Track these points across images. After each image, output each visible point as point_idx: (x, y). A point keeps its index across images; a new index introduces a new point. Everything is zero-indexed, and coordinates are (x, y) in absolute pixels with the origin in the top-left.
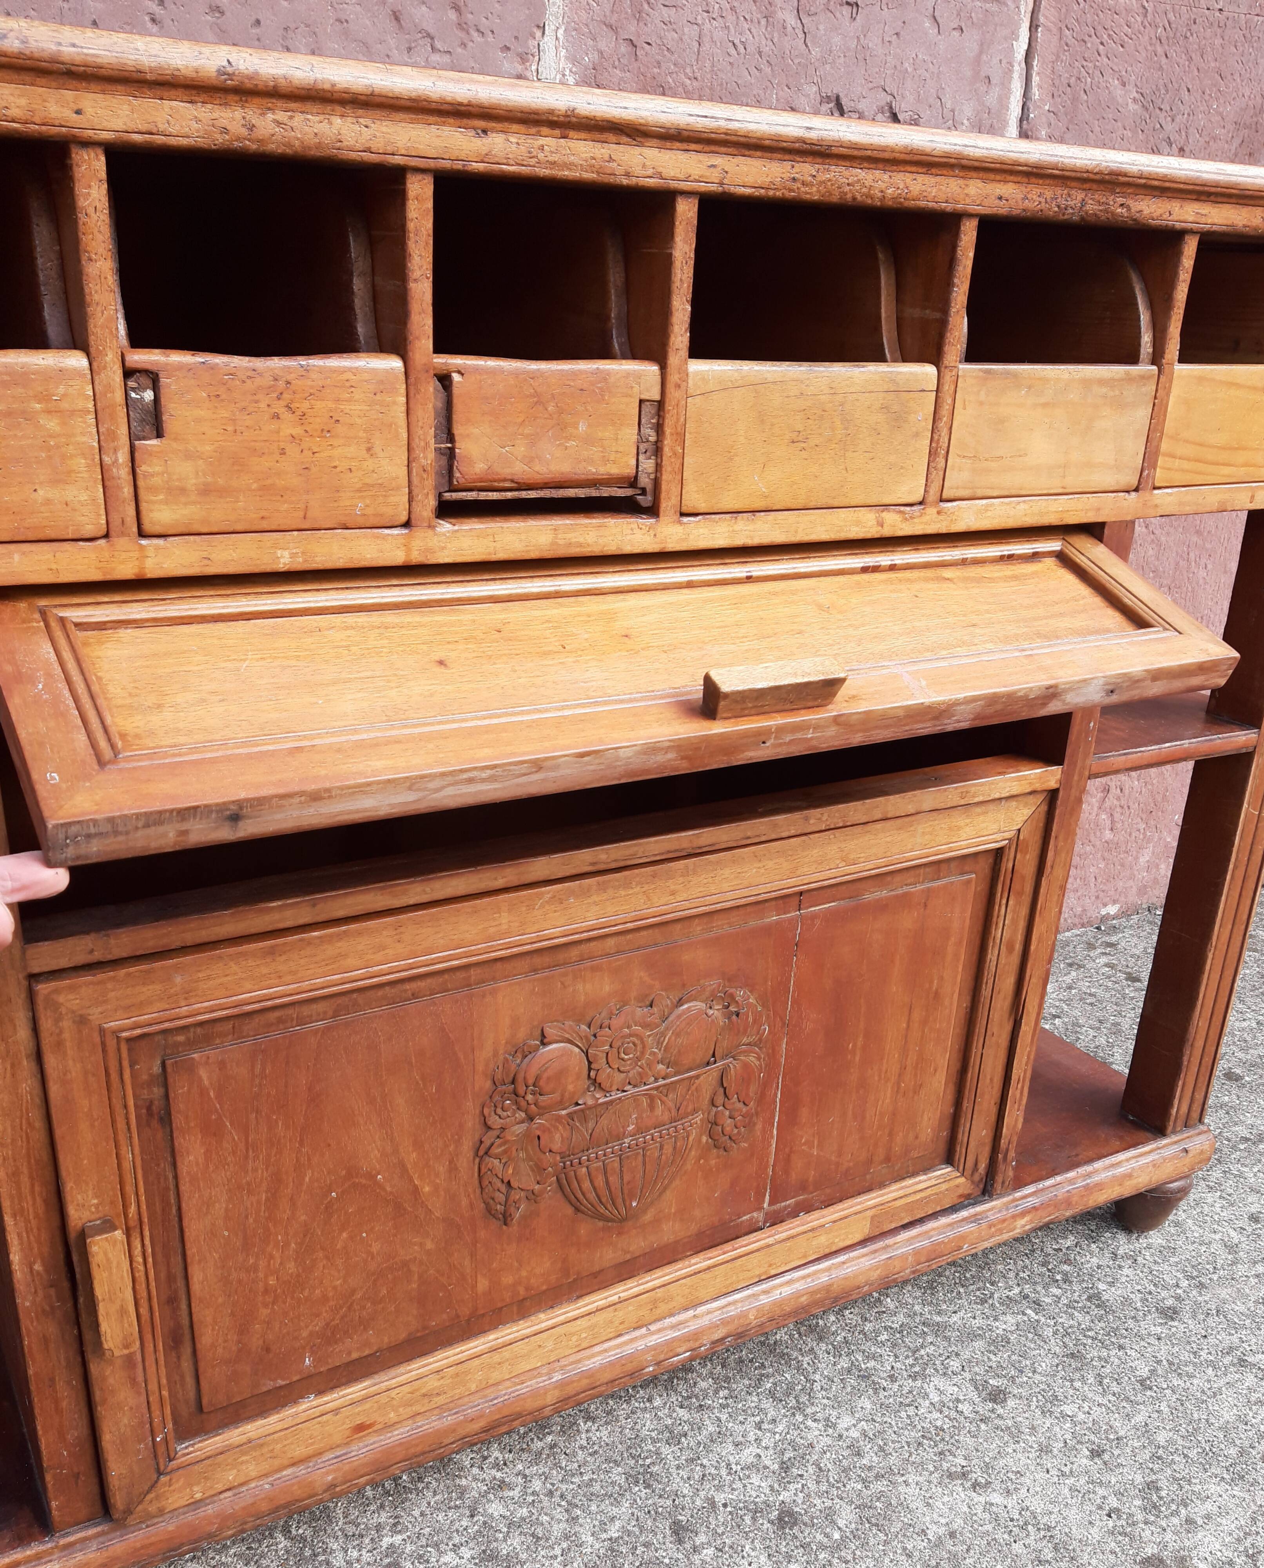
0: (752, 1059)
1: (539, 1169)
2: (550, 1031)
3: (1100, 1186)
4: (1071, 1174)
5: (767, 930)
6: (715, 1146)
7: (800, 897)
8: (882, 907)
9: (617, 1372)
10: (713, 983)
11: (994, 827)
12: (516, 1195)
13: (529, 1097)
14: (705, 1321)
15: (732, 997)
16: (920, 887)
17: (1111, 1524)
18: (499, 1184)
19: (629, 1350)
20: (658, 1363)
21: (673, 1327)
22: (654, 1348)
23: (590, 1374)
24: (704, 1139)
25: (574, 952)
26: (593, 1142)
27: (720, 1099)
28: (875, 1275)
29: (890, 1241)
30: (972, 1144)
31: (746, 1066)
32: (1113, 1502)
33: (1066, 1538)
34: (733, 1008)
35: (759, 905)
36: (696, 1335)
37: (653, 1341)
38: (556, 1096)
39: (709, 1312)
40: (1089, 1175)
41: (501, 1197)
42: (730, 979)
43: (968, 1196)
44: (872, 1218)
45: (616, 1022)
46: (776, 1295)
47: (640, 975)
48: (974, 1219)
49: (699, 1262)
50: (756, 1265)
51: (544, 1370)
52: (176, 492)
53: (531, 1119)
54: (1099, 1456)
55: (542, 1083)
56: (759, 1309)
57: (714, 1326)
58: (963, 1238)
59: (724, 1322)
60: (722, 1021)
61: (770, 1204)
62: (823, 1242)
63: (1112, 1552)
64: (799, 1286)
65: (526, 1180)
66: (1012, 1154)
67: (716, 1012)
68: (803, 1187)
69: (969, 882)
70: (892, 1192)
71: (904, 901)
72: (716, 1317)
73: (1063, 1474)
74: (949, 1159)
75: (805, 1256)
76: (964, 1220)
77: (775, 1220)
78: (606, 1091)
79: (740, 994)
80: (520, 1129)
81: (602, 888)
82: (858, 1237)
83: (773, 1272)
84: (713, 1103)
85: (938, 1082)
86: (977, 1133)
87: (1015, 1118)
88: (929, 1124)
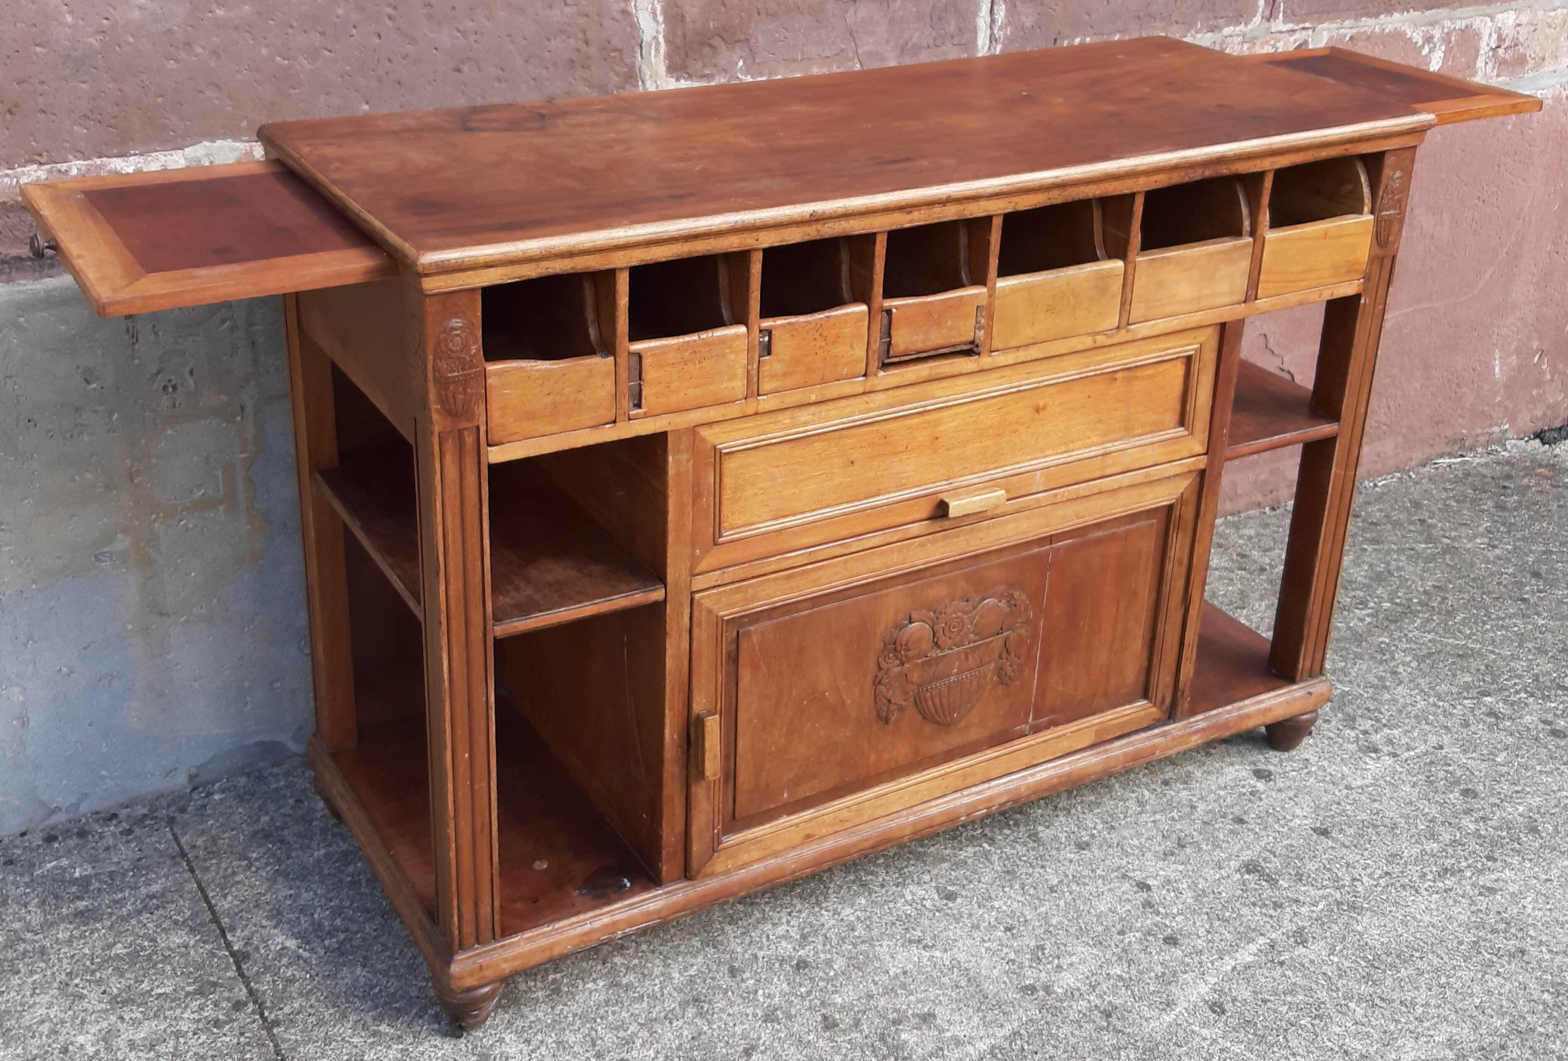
0: (1023, 631)
1: (906, 693)
2: (915, 616)
3: (1248, 716)
4: (1229, 708)
5: (1033, 557)
6: (1002, 683)
7: (1051, 539)
8: (1099, 541)
9: (944, 819)
10: (1001, 588)
11: (1167, 492)
12: (893, 707)
13: (903, 652)
14: (996, 791)
15: (1012, 596)
16: (1122, 529)
18: (885, 701)
19: (951, 805)
20: (968, 815)
21: (977, 793)
22: (966, 805)
23: (930, 818)
24: (995, 678)
25: (928, 573)
26: (936, 678)
27: (1004, 655)
28: (1099, 768)
29: (1108, 747)
30: (1160, 687)
31: (1019, 635)
34: (1013, 602)
35: (1028, 544)
36: (990, 799)
37: (966, 800)
38: (916, 652)
39: (998, 785)
40: (1241, 708)
41: (885, 708)
42: (1011, 586)
43: (1158, 720)
44: (1097, 732)
45: (949, 611)
46: (1038, 777)
47: (962, 584)
48: (1164, 734)
49: (991, 753)
50: (1024, 759)
51: (904, 813)
52: (773, 376)
53: (903, 664)
55: (910, 644)
56: (1028, 785)
57: (1001, 794)
58: (1155, 747)
59: (1007, 792)
60: (1007, 610)
61: (1034, 719)
62: (1066, 745)
64: (1051, 772)
65: (898, 699)
66: (1187, 693)
67: (1003, 604)
68: (1052, 711)
69: (1152, 524)
70: (1109, 716)
71: (1112, 538)
72: (1002, 789)
74: (1145, 695)
75: (1054, 753)
76: (1156, 735)
77: (1036, 730)
78: (942, 650)
79: (1017, 594)
80: (897, 670)
81: (945, 538)
82: (1087, 743)
83: (1035, 762)
84: (1000, 657)
85: (1137, 646)
86: (1163, 679)
87: (1188, 669)
88: (1131, 672)
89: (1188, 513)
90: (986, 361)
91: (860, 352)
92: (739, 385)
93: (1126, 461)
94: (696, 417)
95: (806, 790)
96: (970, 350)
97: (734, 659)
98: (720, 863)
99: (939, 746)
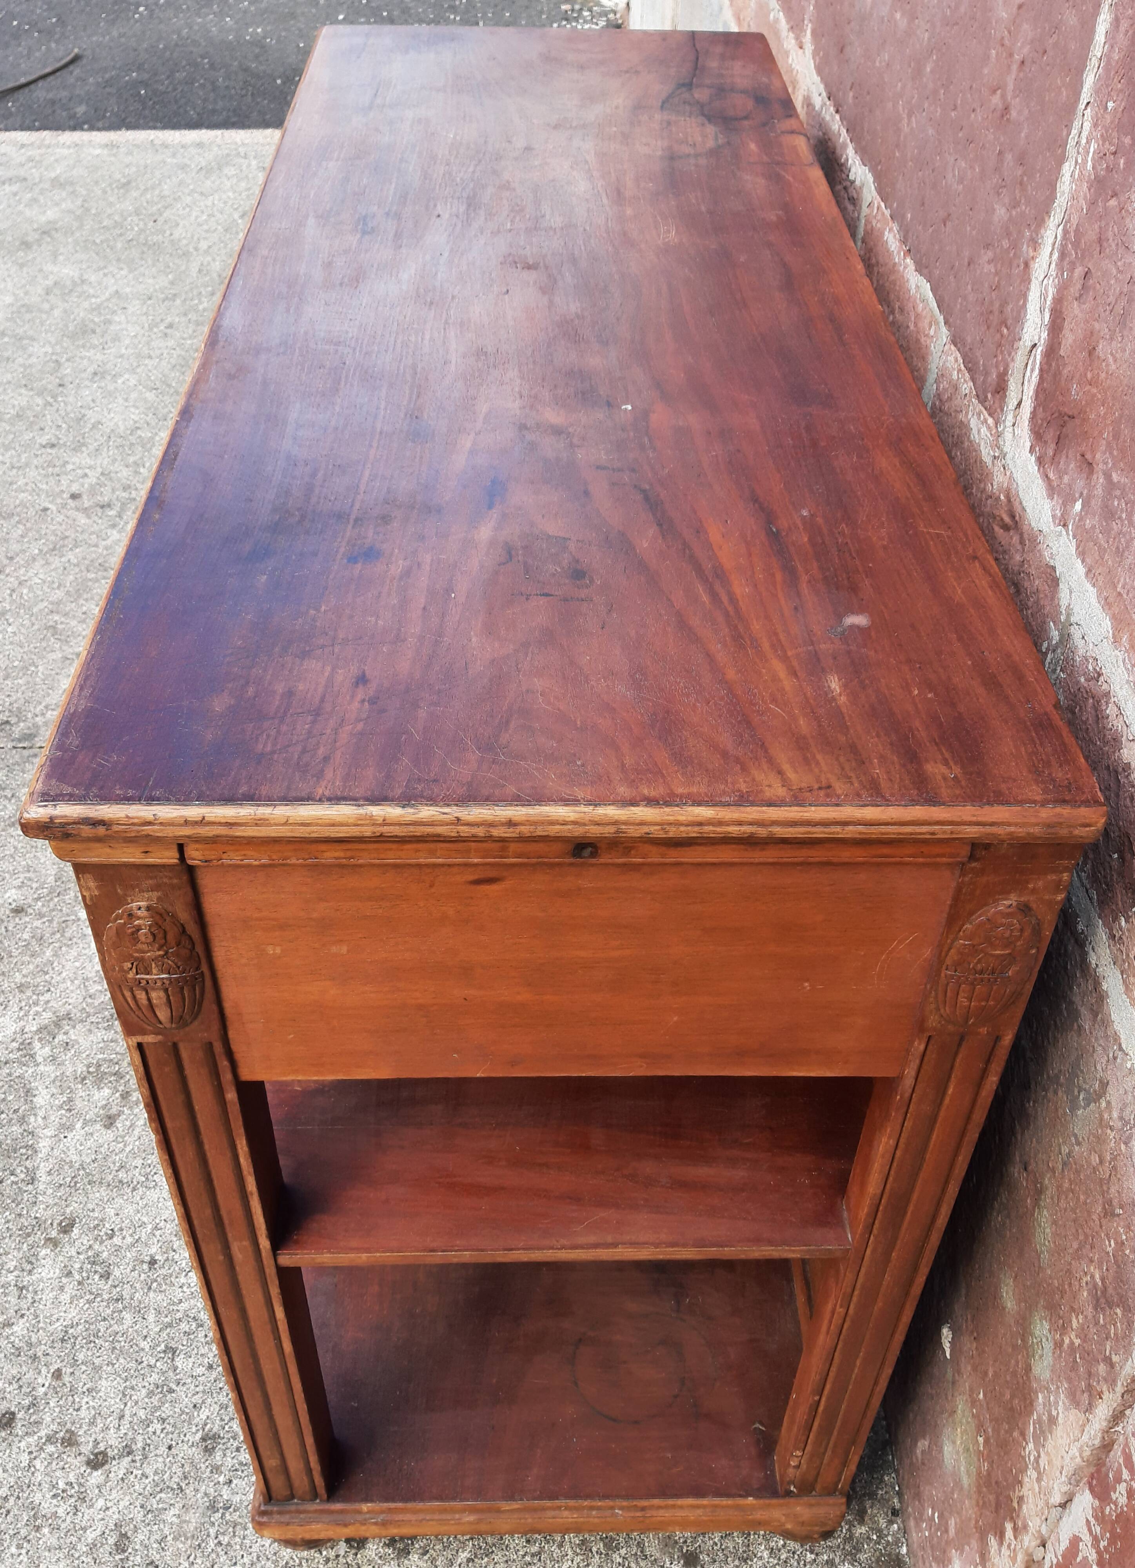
17: (107, 1225)
32: (117, 1240)
33: (122, 1192)
54: (150, 1263)
63: (93, 1210)
73: (156, 1228)
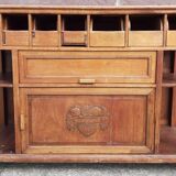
0: (106, 118)
2: (76, 106)
6: (101, 130)
7: (112, 96)
8: (127, 100)
10: (99, 105)
13: (72, 114)
24: (99, 128)
29: (134, 155)
30: (150, 144)
34: (102, 109)
35: (106, 96)
38: (76, 115)
41: (69, 127)
45: (85, 107)
48: (151, 157)
55: (74, 113)
58: (148, 159)
60: (101, 111)
67: (100, 109)
69: (142, 99)
71: (130, 100)
74: (145, 145)
79: (104, 107)
85: (141, 130)
86: (150, 141)
87: (157, 141)
88: (140, 137)
89: (153, 98)
90: (88, 49)
91: (56, 41)
92: (27, 43)
93: (132, 80)
94: (18, 48)
95: (50, 141)
96: (84, 46)
97: (30, 104)
98: (29, 152)
99: (85, 140)
